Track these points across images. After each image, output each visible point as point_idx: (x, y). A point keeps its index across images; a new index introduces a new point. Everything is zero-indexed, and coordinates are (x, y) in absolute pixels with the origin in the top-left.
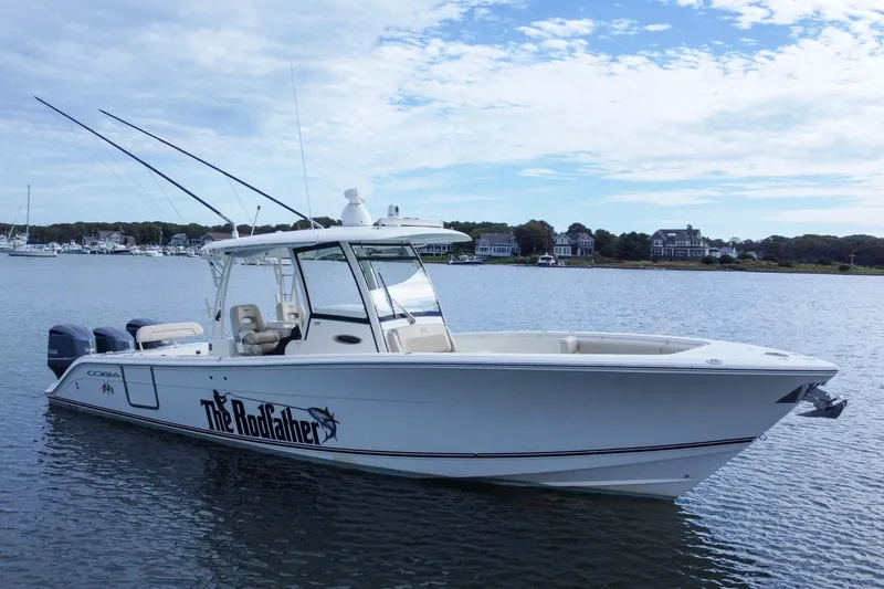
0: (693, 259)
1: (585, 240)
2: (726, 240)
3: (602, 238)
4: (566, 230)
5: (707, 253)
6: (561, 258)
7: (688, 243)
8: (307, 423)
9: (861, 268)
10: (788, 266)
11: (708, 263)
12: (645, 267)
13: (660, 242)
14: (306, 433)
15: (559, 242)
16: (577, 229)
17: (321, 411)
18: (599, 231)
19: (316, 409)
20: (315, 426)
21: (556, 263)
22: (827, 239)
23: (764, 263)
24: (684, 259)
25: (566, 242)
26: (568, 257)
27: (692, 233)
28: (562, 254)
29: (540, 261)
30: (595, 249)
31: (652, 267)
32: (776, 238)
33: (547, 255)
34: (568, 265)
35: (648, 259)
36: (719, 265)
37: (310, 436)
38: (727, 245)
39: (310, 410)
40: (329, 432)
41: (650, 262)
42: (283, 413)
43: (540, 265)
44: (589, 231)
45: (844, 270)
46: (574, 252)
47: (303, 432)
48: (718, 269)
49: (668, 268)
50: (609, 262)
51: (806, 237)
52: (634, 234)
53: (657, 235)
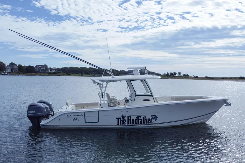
0: (47, 73)
1: (15, 67)
2: (52, 68)
3: (20, 67)
4: (9, 64)
5: (50, 71)
6: (8, 72)
7: (45, 69)
8: (149, 119)
9: (85, 75)
10: (70, 74)
11: (50, 74)
12: (34, 75)
13: (37, 68)
14: (148, 121)
15: (7, 68)
16: (12, 64)
17: (154, 116)
18: (19, 65)
19: (153, 115)
20: (151, 119)
21: (7, 74)
22: (76, 68)
23: (64, 74)
24: (44, 73)
25: (9, 68)
26: (10, 72)
27: (45, 66)
28: (8, 71)
29: (2, 74)
30: (18, 70)
31: (36, 75)
32: (65, 68)
33: (4, 72)
34: (11, 75)
35: (34, 73)
36: (53, 74)
37: (150, 122)
38: (53, 69)
39: (151, 116)
40: (155, 120)
41: (35, 74)
42: (143, 118)
43: (2, 75)
44: (16, 65)
45: (82, 75)
46: (12, 71)
47: (147, 121)
48: (53, 75)
49: (40, 75)
50: (23, 74)
51: (72, 67)
52: (30, 66)
53: (36, 66)
